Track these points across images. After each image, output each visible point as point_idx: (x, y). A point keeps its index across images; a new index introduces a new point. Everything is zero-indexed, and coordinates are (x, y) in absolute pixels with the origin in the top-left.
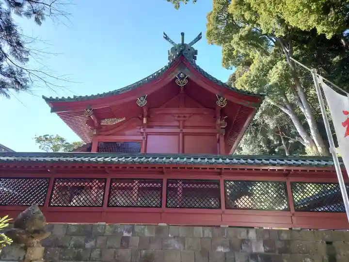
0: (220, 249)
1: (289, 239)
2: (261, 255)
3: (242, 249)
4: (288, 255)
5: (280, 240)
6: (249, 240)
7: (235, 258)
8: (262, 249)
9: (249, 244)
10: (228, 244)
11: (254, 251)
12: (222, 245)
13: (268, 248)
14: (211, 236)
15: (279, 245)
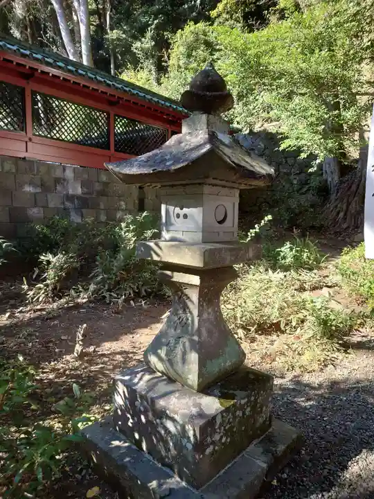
0: (28, 189)
1: (107, 181)
2: (78, 198)
3: (56, 189)
4: (105, 198)
5: (98, 182)
6: (64, 180)
7: (47, 200)
8: (79, 191)
9: (65, 184)
10: (39, 183)
11: (71, 192)
12: (31, 183)
13: (85, 190)
14: (14, 171)
15: (97, 187)
